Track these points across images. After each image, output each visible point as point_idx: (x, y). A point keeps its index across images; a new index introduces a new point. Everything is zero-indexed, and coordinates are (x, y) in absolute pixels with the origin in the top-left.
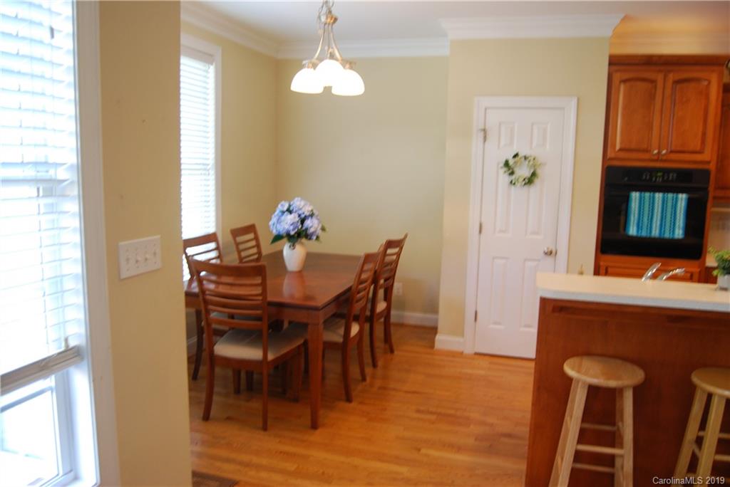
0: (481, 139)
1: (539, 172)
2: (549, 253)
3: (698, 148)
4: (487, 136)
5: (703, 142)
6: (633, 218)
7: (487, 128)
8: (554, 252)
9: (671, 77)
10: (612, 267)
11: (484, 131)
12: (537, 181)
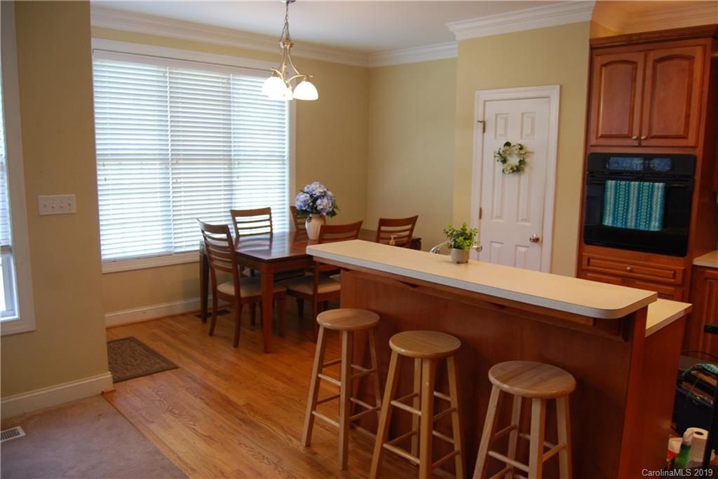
0: (482, 130)
1: (527, 160)
2: (536, 240)
3: (682, 133)
4: (486, 128)
5: (687, 125)
6: (609, 208)
7: (486, 120)
8: (540, 239)
9: (653, 56)
10: (593, 258)
11: (484, 123)
12: (527, 169)
